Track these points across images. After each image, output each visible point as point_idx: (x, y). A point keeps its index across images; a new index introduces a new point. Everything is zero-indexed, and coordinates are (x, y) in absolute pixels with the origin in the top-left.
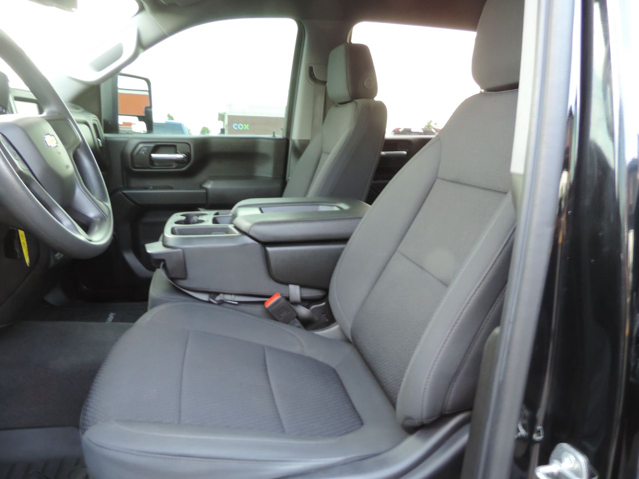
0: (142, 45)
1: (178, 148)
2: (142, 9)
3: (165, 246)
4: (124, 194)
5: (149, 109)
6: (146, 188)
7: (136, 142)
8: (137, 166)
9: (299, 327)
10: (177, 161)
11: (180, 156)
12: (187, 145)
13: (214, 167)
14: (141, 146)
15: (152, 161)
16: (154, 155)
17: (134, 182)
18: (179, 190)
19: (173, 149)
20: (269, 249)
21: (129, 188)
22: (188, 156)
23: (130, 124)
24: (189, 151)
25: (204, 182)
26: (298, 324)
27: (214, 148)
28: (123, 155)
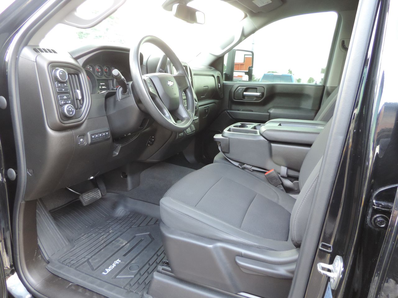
0: (244, 36)
1: (258, 89)
2: (246, 16)
3: (222, 136)
4: (227, 112)
5: (251, 68)
6: (239, 110)
7: (237, 85)
8: (236, 98)
9: (282, 190)
10: (256, 97)
11: (258, 94)
12: (263, 88)
13: (277, 100)
14: (239, 88)
15: (244, 96)
16: (245, 93)
17: (234, 107)
18: (256, 112)
19: (256, 90)
20: (273, 145)
21: (231, 109)
22: (263, 94)
23: (241, 76)
24: (263, 92)
25: (269, 109)
26: (282, 188)
27: (278, 90)
28: (230, 92)
